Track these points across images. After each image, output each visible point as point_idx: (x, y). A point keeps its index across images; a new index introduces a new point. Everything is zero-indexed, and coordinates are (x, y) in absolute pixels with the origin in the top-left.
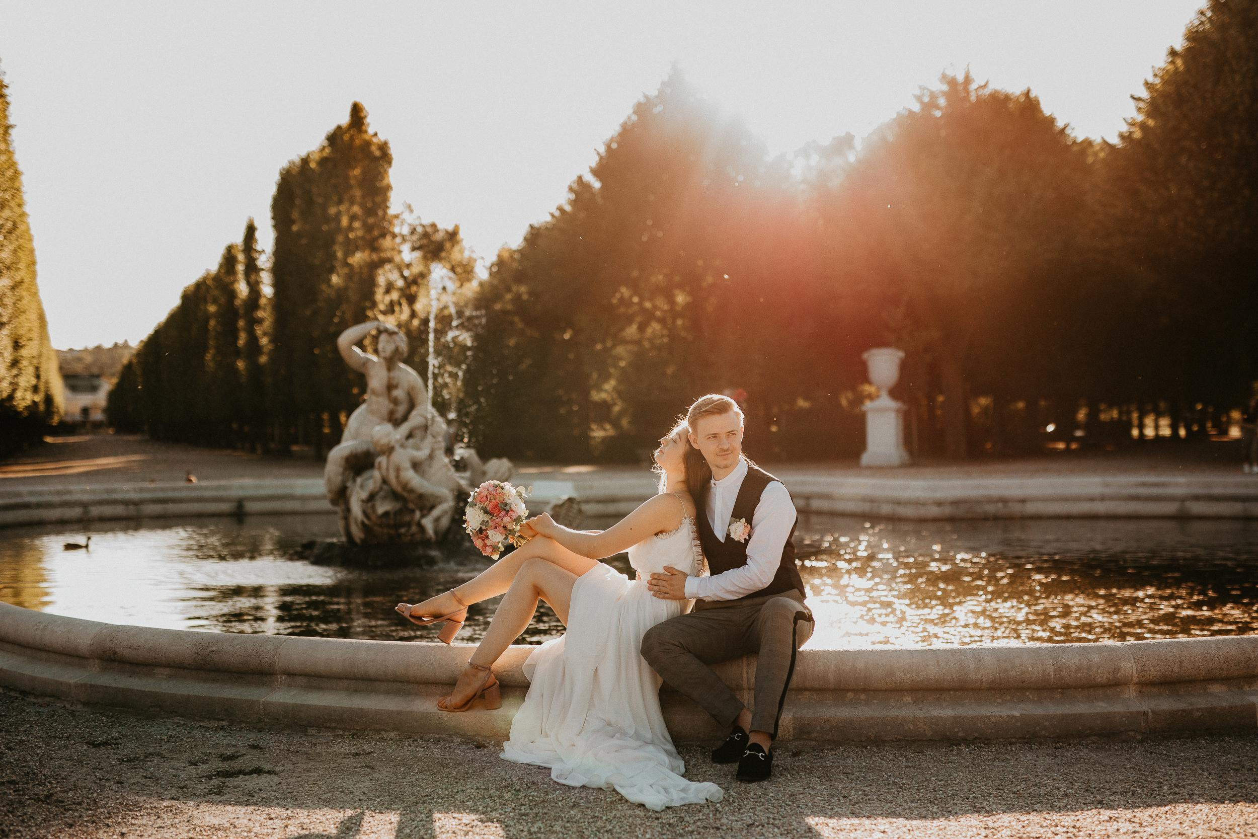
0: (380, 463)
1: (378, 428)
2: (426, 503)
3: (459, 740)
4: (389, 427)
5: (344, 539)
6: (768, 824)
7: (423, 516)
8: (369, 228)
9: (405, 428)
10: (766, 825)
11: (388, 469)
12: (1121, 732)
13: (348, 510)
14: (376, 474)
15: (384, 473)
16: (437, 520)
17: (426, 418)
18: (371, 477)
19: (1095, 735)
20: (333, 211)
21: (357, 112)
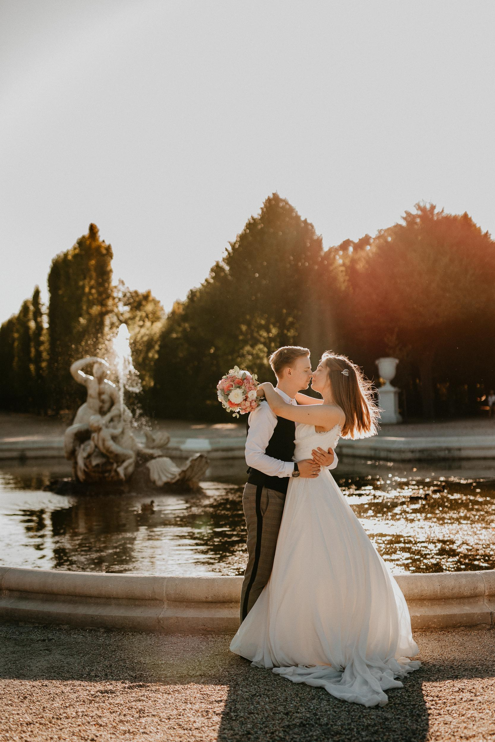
0: (94, 437)
1: (92, 417)
2: (119, 459)
3: (103, 630)
4: (98, 417)
5: (74, 479)
6: (264, 695)
7: (118, 466)
8: (100, 294)
9: (108, 417)
10: (262, 696)
11: (98, 441)
12: (478, 624)
13: (76, 463)
14: (92, 443)
15: (96, 442)
16: (126, 469)
17: (120, 410)
18: (89, 445)
19: (463, 626)
20: (81, 283)
21: (93, 229)
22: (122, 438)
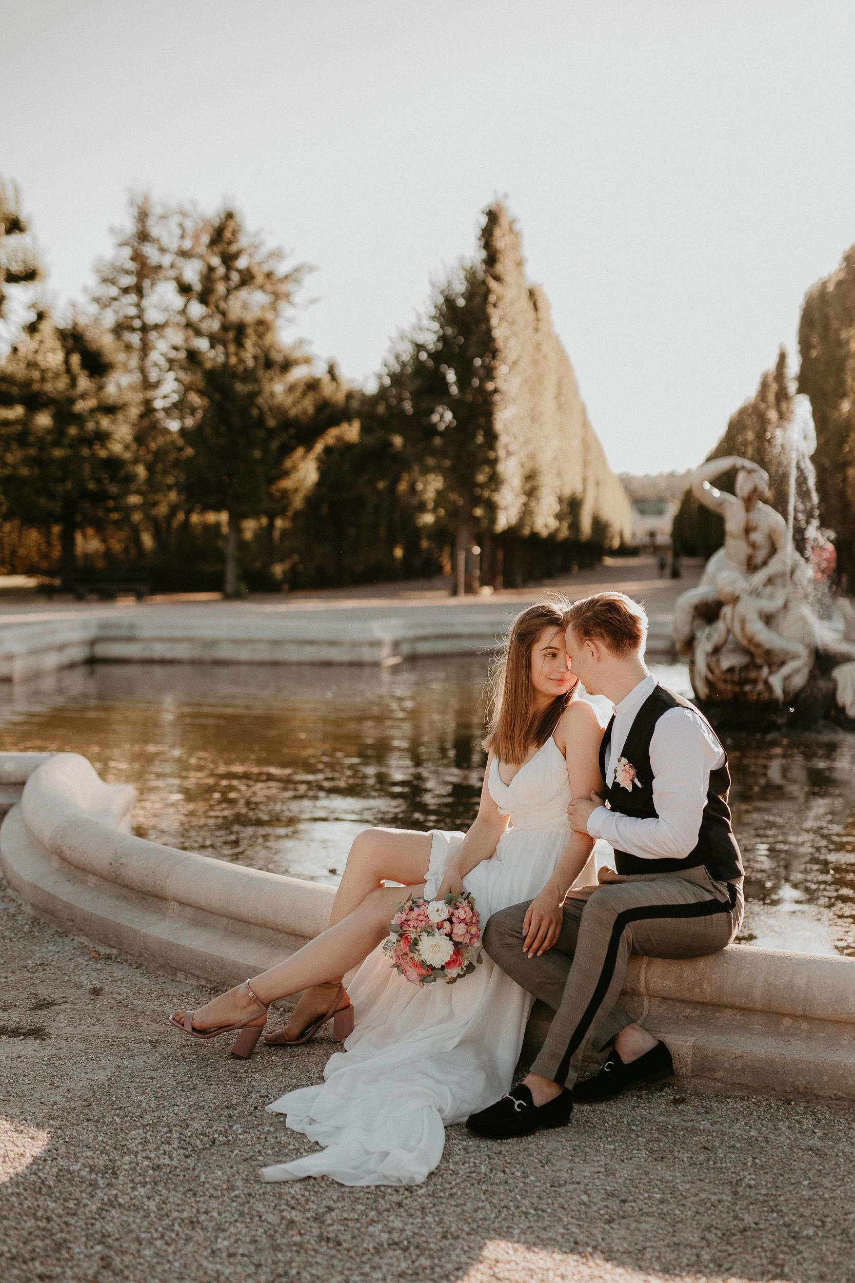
4: (736, 574)
7: (771, 673)
9: (763, 575)
11: (733, 621)
14: (721, 627)
15: (729, 624)
17: (786, 564)
18: (717, 628)
22: (785, 617)
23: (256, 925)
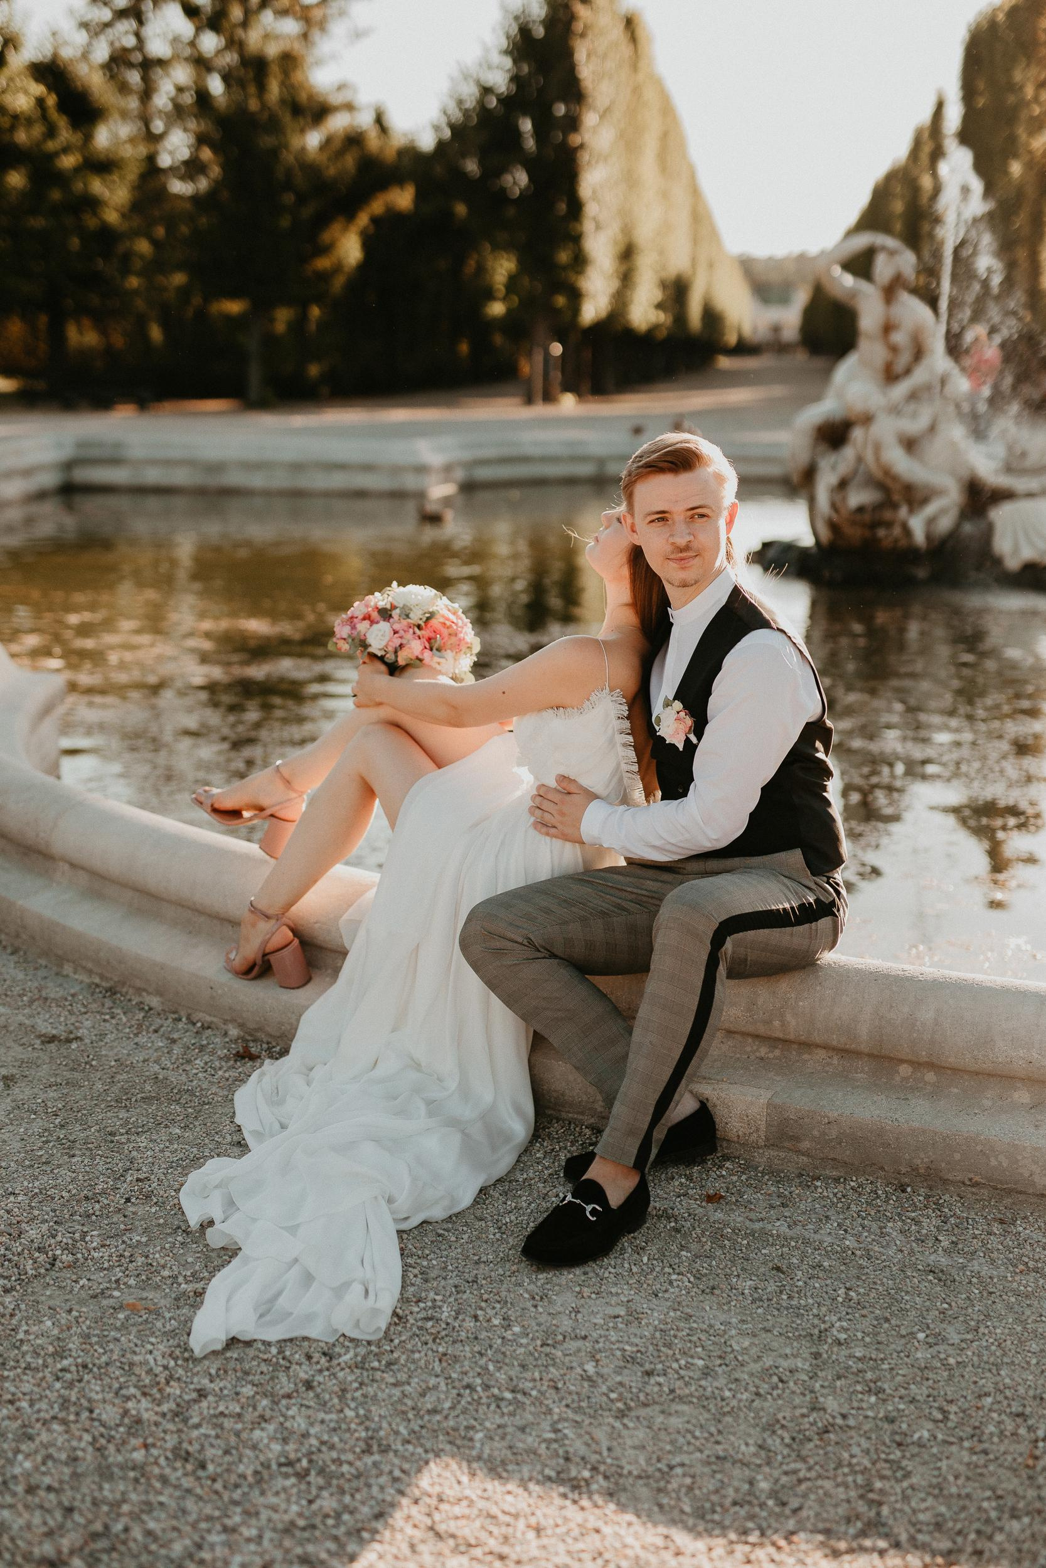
0: (855, 439)
2: (915, 495)
4: (879, 387)
7: (911, 513)
9: (904, 388)
11: (865, 448)
14: (850, 453)
15: (860, 449)
17: (933, 373)
18: (845, 455)
23: (169, 902)
